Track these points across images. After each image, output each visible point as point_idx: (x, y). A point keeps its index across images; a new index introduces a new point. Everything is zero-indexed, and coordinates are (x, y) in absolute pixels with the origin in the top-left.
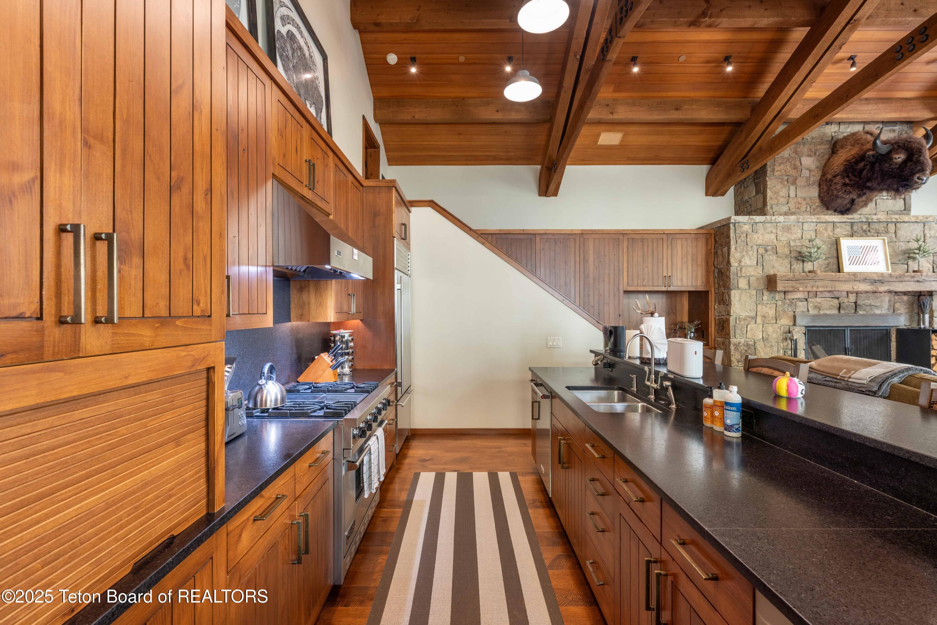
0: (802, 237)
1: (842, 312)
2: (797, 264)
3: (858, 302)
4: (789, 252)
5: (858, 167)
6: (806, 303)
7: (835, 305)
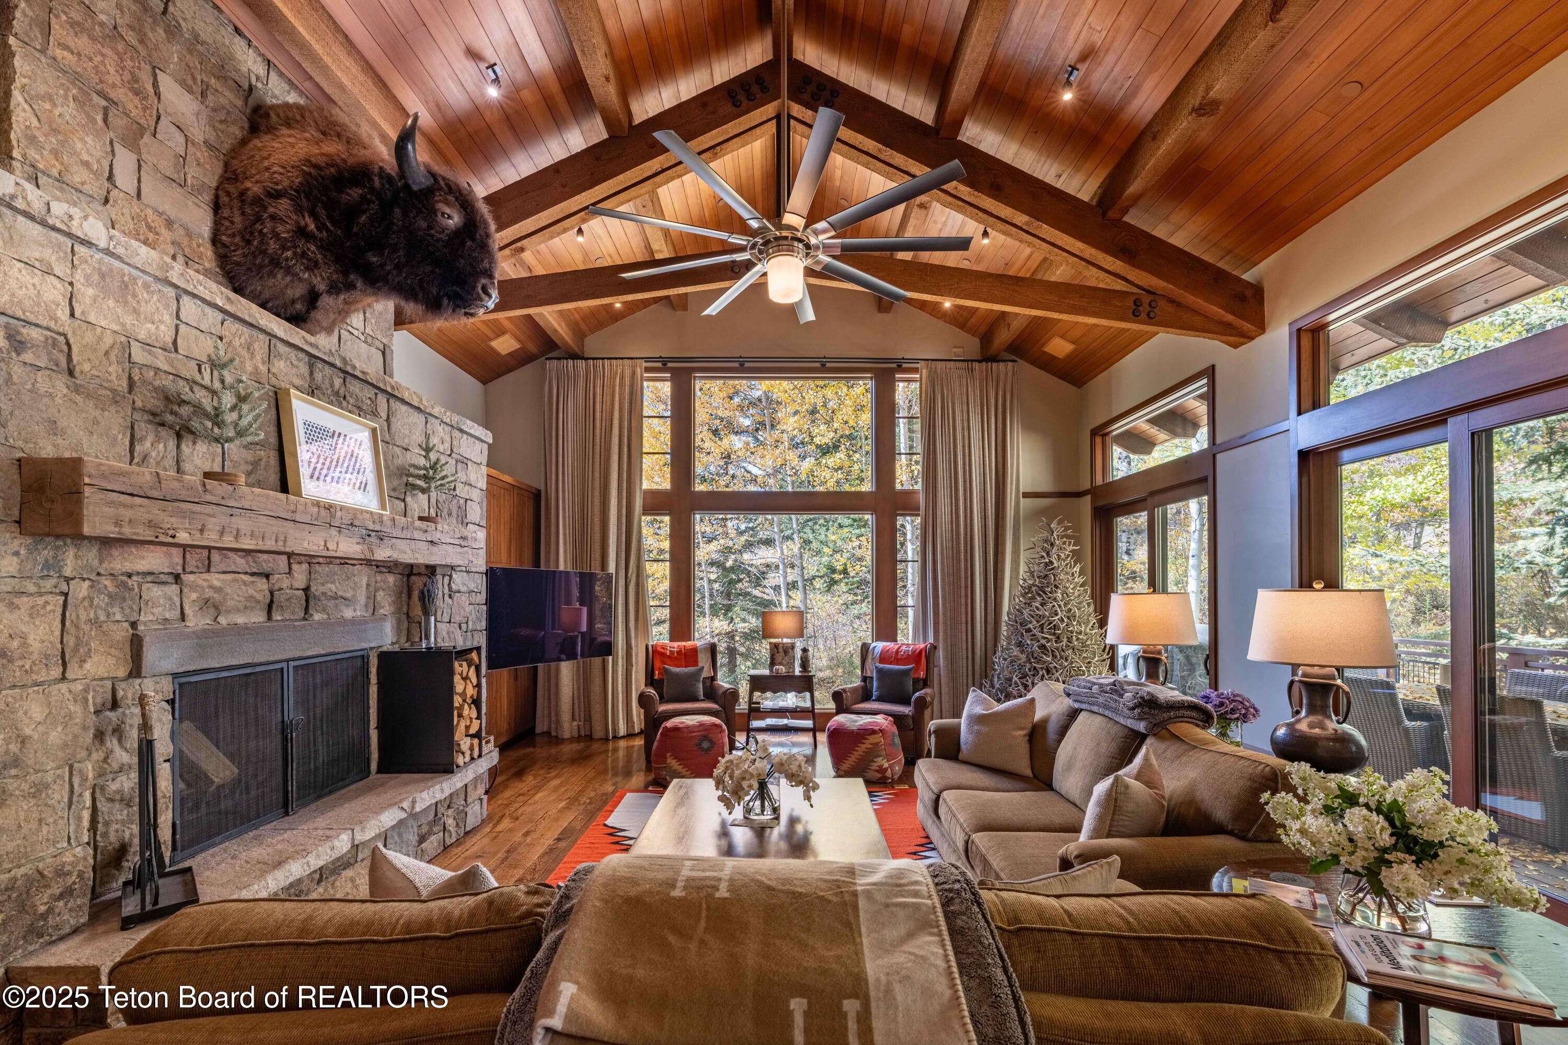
0: (175, 342)
1: (277, 617)
2: (158, 439)
3: (313, 589)
4: (125, 384)
5: (344, 197)
6: (175, 588)
7: (259, 597)
